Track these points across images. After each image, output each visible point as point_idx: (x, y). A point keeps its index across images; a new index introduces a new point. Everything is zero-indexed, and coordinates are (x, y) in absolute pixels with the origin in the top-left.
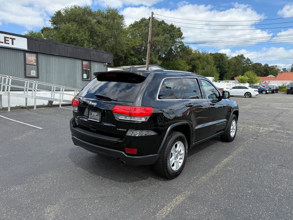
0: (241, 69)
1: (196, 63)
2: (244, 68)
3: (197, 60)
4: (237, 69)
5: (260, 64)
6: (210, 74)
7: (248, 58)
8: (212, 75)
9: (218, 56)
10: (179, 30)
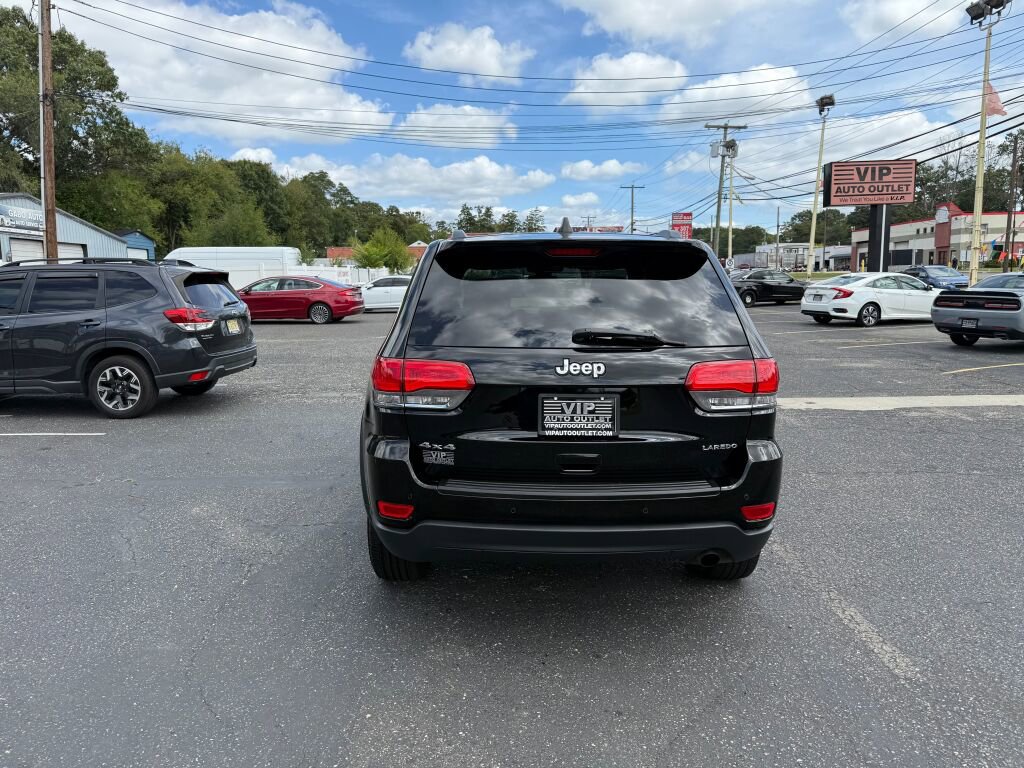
0: (325, 221)
1: (181, 192)
2: (339, 219)
3: (181, 182)
4: (314, 221)
5: (377, 205)
6: (245, 236)
7: (341, 184)
8: (252, 238)
9: (249, 172)
10: (99, 58)
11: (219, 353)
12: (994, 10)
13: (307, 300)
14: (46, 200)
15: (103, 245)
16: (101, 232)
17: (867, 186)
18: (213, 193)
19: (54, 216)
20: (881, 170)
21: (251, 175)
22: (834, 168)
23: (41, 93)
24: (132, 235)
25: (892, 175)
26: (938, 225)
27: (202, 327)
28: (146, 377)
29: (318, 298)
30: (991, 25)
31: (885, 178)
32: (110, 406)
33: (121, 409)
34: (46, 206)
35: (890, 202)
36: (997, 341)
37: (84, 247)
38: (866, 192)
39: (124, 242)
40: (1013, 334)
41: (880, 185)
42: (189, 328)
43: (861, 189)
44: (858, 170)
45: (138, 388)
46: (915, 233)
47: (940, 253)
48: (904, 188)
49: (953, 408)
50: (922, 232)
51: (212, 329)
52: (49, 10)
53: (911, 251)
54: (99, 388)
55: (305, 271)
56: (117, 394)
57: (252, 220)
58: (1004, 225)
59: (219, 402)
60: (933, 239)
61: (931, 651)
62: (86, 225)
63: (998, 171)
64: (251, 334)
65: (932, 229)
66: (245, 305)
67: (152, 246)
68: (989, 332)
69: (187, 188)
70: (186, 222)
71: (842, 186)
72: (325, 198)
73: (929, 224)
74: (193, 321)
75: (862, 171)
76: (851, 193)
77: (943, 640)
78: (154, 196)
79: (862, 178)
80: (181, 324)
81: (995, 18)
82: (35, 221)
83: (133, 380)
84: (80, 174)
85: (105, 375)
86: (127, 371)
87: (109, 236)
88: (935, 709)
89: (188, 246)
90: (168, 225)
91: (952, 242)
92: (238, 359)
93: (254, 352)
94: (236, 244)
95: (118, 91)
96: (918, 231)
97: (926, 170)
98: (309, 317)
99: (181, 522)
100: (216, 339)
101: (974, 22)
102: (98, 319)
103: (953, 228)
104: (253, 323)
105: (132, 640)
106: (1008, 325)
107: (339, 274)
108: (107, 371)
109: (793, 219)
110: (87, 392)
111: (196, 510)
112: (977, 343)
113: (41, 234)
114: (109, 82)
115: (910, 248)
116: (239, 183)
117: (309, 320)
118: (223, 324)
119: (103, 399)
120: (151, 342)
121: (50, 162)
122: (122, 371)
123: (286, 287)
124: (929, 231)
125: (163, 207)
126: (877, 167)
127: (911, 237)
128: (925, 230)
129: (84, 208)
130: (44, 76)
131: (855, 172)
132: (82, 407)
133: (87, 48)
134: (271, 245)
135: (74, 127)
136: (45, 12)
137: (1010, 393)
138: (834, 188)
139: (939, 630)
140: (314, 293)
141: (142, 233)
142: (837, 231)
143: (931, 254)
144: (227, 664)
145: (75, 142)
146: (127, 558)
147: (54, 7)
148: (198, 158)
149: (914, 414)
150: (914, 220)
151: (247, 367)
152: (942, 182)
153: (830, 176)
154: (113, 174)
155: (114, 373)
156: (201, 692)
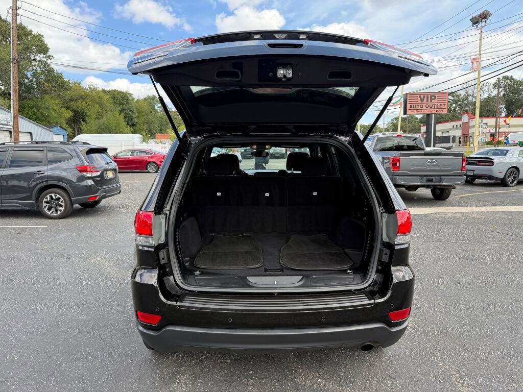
0: (156, 121)
1: (80, 106)
2: (162, 120)
3: (81, 101)
4: (150, 121)
6: (114, 128)
8: (117, 129)
9: (117, 96)
10: (39, 38)
11: (103, 187)
12: (483, 20)
13: (146, 161)
14: (14, 111)
15: (41, 133)
16: (40, 126)
17: (424, 105)
18: (97, 106)
19: (18, 119)
20: (431, 97)
21: (118, 97)
22: (408, 96)
23: (11, 57)
24: (56, 128)
25: (436, 100)
26: (463, 123)
27: (95, 174)
28: (67, 198)
29: (152, 160)
30: (482, 27)
31: (433, 101)
32: (49, 213)
33: (55, 214)
34: (14, 114)
35: (436, 112)
36: (484, 181)
37: (31, 134)
38: (424, 108)
39: (52, 131)
40: (490, 178)
41: (431, 104)
42: (89, 175)
43: (422, 106)
44: (420, 96)
45: (63, 204)
46: (452, 127)
47: (464, 137)
48: (443, 106)
49: (456, 213)
50: (455, 127)
51: (100, 175)
52: (16, 16)
53: (450, 136)
54: (44, 204)
55: (144, 146)
56: (53, 207)
57: (118, 120)
58: (494, 124)
59: (102, 211)
60: (461, 130)
61: (422, 315)
62: (32, 123)
63: (494, 96)
64: (118, 177)
65: (460, 125)
66: (116, 164)
67: (66, 133)
68: (480, 177)
69: (84, 104)
70: (83, 121)
71: (412, 105)
72: (155, 109)
73: (458, 123)
74: (91, 171)
75: (422, 98)
76: (417, 108)
77: (428, 311)
78: (67, 108)
79: (422, 101)
80: (84, 173)
81: (483, 24)
82: (6, 121)
83: (61, 200)
84: (29, 96)
85: (47, 198)
86: (58, 196)
87: (44, 128)
88: (418, 338)
89: (84, 133)
90: (74, 122)
91: (470, 132)
92: (112, 190)
93: (120, 187)
94: (110, 132)
95: (48, 54)
96: (453, 126)
97: (458, 96)
98: (146, 169)
99: (87, 266)
100: (101, 181)
101: (474, 25)
102: (43, 171)
103: (470, 125)
104: (119, 172)
105: (67, 315)
106: (488, 173)
107: (162, 148)
108: (48, 196)
109: (392, 120)
110: (38, 206)
111: (93, 261)
112: (475, 182)
113: (11, 127)
114: (44, 50)
115: (449, 135)
116: (111, 102)
117: (147, 171)
118: (105, 173)
119: (46, 210)
120: (69, 182)
121: (16, 92)
122: (55, 196)
123: (135, 154)
124: (459, 126)
125: (72, 114)
126: (429, 96)
127: (450, 129)
128: (457, 126)
129: (31, 114)
130: (13, 49)
131: (419, 98)
132: (36, 213)
133: (33, 33)
134: (127, 133)
135: (26, 72)
136: (14, 17)
137: (485, 206)
138: (408, 106)
139: (428, 307)
140: (149, 157)
141: (61, 127)
142: (414, 126)
143: (460, 138)
144: (111, 324)
145: (26, 80)
146: (63, 281)
147: (18, 15)
148: (90, 88)
149: (437, 215)
150: (452, 121)
151: (116, 194)
152: (465, 102)
153: (406, 100)
154: (47, 97)
155: (51, 197)
156: (100, 335)
